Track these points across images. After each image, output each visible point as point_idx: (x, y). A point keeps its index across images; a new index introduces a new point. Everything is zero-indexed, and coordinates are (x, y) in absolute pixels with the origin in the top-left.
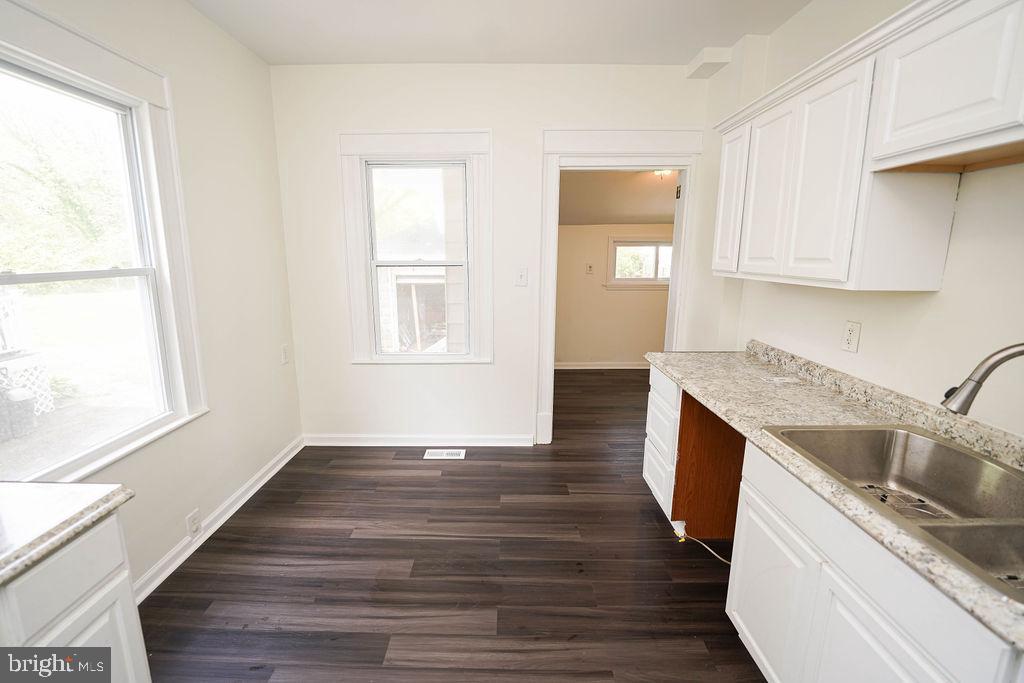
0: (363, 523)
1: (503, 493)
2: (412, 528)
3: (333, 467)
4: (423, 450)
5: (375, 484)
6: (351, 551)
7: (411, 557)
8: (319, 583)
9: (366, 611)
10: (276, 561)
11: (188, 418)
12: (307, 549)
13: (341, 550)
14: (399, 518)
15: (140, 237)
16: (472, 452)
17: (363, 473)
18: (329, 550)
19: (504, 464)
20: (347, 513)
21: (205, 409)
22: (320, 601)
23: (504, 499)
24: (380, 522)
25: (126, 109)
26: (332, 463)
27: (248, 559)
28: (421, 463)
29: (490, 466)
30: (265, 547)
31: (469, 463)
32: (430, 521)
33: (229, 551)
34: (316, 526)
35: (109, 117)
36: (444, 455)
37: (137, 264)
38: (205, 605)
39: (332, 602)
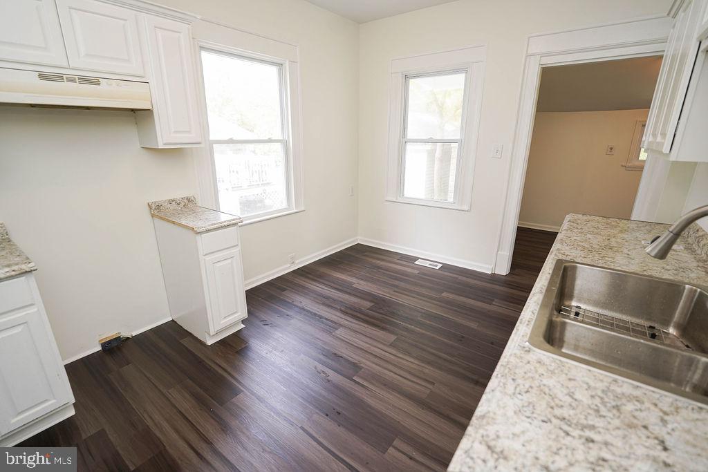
0: (362, 282)
1: (446, 291)
2: (383, 291)
3: (365, 256)
4: (417, 259)
5: (379, 268)
6: (349, 291)
7: (373, 302)
8: (327, 298)
9: (338, 314)
10: (318, 285)
11: (295, 211)
12: (332, 285)
13: (345, 289)
14: (380, 285)
15: (283, 125)
16: (446, 267)
17: (378, 262)
18: (340, 288)
19: (460, 278)
20: (357, 276)
21: (303, 209)
22: (324, 304)
23: (445, 294)
24: (369, 284)
25: (279, 65)
26: (366, 254)
27: (308, 281)
28: (411, 265)
29: (450, 277)
30: (315, 278)
31: (440, 272)
32: (395, 291)
33: (302, 275)
34: (340, 277)
35: (274, 69)
36: (427, 264)
37: (281, 138)
38: (284, 290)
39: (329, 306)
